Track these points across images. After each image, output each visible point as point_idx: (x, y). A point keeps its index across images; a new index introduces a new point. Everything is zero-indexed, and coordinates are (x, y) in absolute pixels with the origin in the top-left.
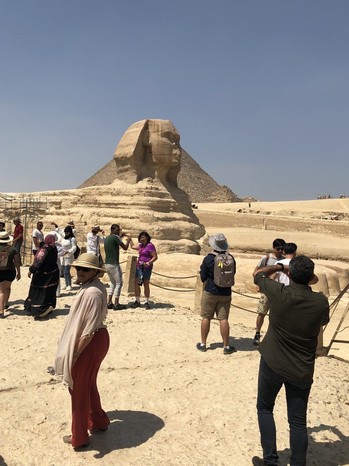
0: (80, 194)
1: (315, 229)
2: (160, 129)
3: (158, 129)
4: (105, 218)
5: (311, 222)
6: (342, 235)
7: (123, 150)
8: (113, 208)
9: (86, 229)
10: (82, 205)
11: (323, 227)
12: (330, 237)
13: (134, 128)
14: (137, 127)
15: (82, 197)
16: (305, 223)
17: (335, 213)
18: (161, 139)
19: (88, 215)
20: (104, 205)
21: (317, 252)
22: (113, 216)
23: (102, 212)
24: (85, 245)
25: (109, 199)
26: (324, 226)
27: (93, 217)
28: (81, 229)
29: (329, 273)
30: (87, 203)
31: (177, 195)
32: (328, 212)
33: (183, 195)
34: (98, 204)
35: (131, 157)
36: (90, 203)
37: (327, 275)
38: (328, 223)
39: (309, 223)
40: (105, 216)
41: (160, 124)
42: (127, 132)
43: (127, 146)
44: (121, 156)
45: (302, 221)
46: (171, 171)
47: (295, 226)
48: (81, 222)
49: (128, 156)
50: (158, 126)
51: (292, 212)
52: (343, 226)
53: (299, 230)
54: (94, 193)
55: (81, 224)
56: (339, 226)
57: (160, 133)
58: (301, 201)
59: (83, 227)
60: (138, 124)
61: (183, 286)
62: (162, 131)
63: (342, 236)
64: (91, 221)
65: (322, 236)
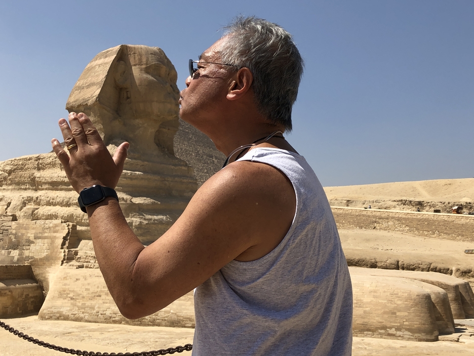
0: (6, 168)
1: (385, 225)
2: (144, 60)
3: (140, 60)
4: (49, 208)
5: (378, 214)
6: (426, 233)
7: (82, 94)
8: (61, 190)
9: (13, 227)
10: (10, 187)
11: (397, 222)
12: (409, 237)
13: (101, 58)
14: (106, 57)
15: (10, 173)
16: (369, 216)
17: (411, 202)
18: (145, 76)
19: (19, 203)
20: (47, 186)
21: (396, 259)
22: (61, 204)
23: (42, 198)
24: (11, 255)
25: (56, 175)
26: (398, 220)
27: (28, 206)
28: (6, 228)
29: (435, 293)
30: (18, 184)
31: (173, 167)
32: (401, 200)
33: (183, 168)
34: (35, 184)
35: (94, 104)
36: (24, 183)
37: (433, 297)
38: (404, 216)
39: (375, 217)
40: (49, 204)
41: (143, 53)
42: (89, 65)
43: (89, 86)
44: (78, 103)
45: (365, 213)
46: (164, 130)
47: (355, 222)
48: (6, 216)
49: (90, 103)
50: (140, 55)
51: (348, 201)
52: (426, 220)
53: (361, 227)
54: (30, 166)
55: (6, 219)
56: (419, 220)
57: (144, 66)
58: (359, 186)
59: (9, 224)
60: (108, 52)
61: (184, 323)
62: (147, 64)
63: (426, 236)
64: (22, 214)
65: (396, 235)
